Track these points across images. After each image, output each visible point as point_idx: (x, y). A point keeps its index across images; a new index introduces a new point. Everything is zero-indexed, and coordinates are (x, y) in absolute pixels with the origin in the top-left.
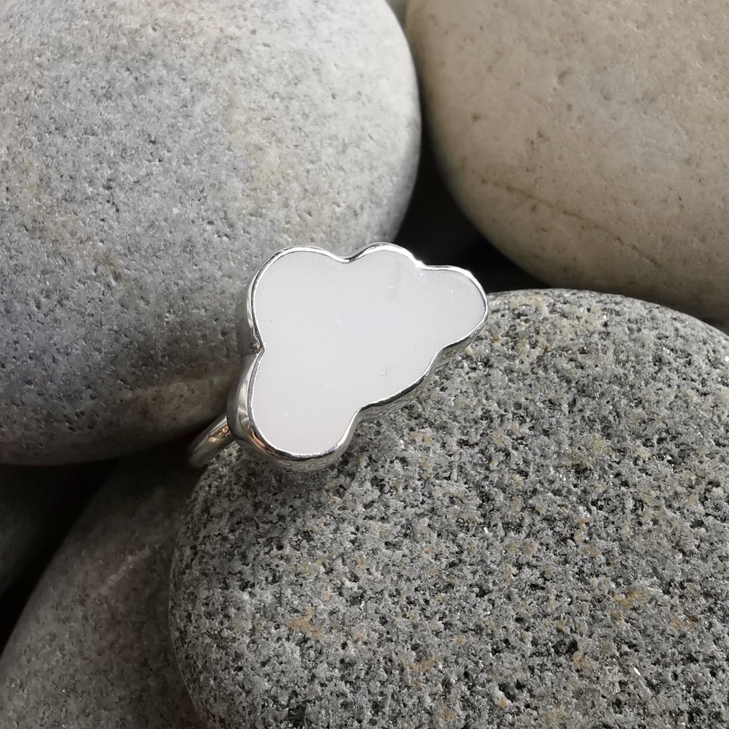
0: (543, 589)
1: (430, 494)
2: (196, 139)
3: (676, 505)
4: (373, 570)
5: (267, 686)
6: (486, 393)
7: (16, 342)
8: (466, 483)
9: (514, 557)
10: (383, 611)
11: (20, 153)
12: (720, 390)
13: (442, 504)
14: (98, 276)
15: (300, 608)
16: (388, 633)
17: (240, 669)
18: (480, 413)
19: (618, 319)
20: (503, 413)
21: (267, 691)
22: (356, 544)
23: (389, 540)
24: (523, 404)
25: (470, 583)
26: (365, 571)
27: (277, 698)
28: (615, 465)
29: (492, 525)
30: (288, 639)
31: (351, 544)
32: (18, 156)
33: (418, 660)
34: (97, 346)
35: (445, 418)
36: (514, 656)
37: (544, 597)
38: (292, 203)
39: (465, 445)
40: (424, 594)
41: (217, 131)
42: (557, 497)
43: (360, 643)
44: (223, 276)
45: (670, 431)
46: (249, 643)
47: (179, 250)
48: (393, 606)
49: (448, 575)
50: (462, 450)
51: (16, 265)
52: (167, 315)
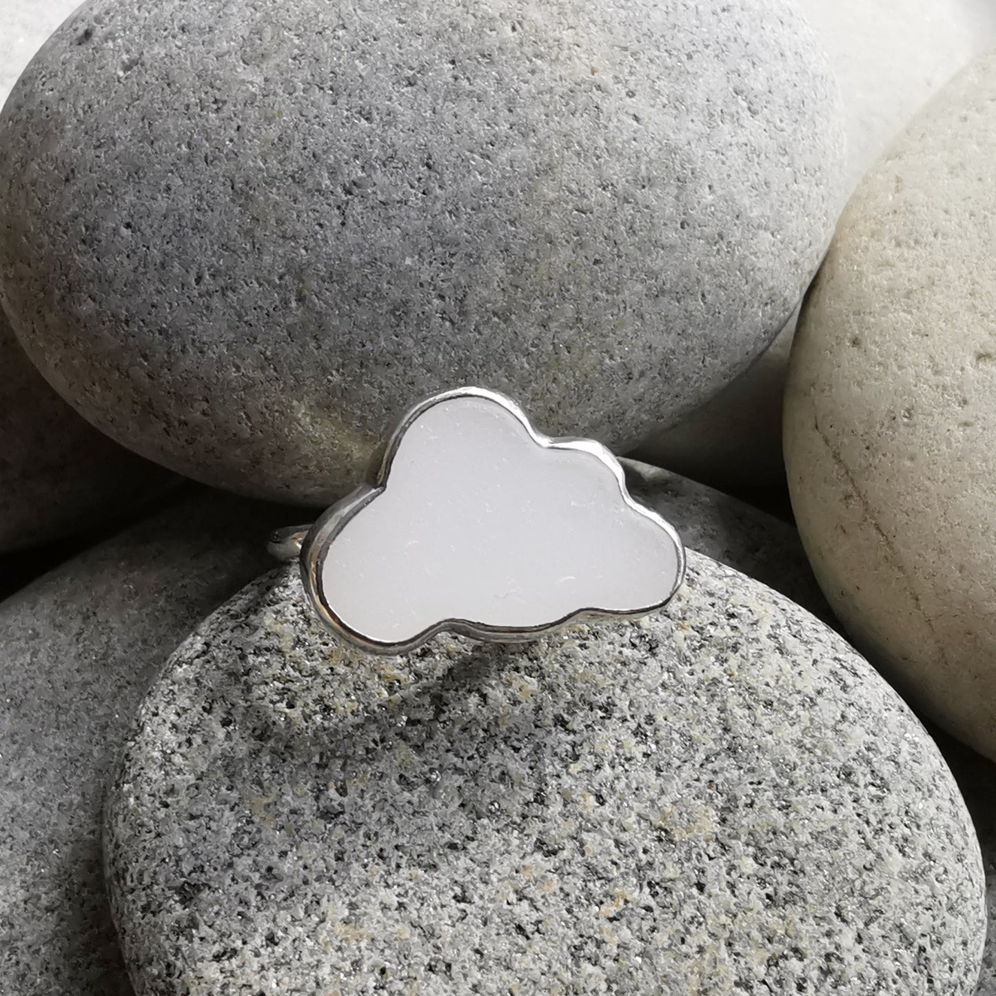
0: (528, 938)
1: (485, 753)
2: (482, 191)
3: (738, 948)
4: (367, 796)
5: (180, 841)
6: (626, 682)
7: (153, 306)
8: (531, 768)
9: (523, 883)
10: (346, 846)
11: (275, 94)
12: (890, 854)
13: (490, 774)
14: (280, 286)
15: (266, 784)
16: (336, 872)
17: (166, 805)
18: (602, 699)
19: (840, 694)
20: (629, 718)
21: (176, 847)
22: (370, 756)
23: (406, 775)
24: (657, 722)
25: (457, 878)
26: (359, 791)
27: (181, 860)
28: (705, 858)
29: (525, 832)
30: (232, 809)
31: (364, 752)
32: (271, 97)
33: (346, 922)
34: (238, 362)
35: (561, 681)
36: (445, 986)
37: (522, 947)
38: (553, 326)
39: (562, 726)
40: (401, 857)
41: (511, 194)
42: (616, 851)
43: (301, 863)
44: (423, 365)
45: (796, 862)
46: (192, 785)
47: (386, 308)
48: (361, 848)
49: (439, 854)
50: (553, 729)
51: (199, 221)
52: (334, 373)
